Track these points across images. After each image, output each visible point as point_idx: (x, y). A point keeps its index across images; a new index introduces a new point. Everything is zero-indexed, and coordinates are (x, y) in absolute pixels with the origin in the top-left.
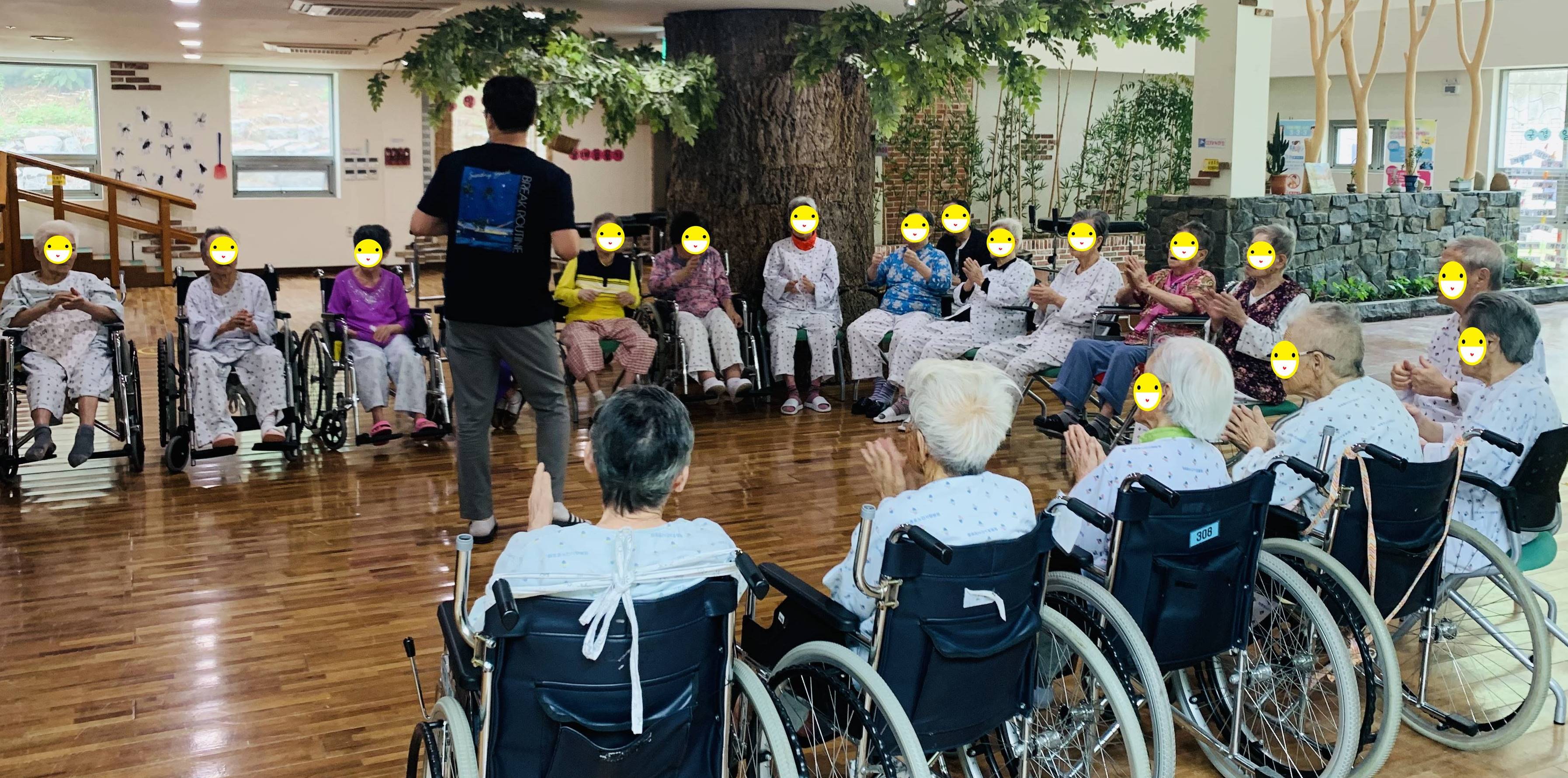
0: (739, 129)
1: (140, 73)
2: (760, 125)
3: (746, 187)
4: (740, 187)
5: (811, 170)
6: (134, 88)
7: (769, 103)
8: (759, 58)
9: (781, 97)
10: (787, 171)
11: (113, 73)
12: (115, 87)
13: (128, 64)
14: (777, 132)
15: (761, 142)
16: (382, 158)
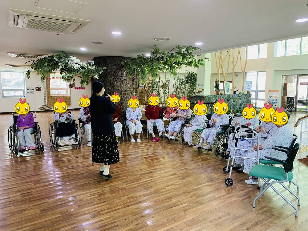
2: (115, 81)
7: (117, 76)
16: (35, 89)
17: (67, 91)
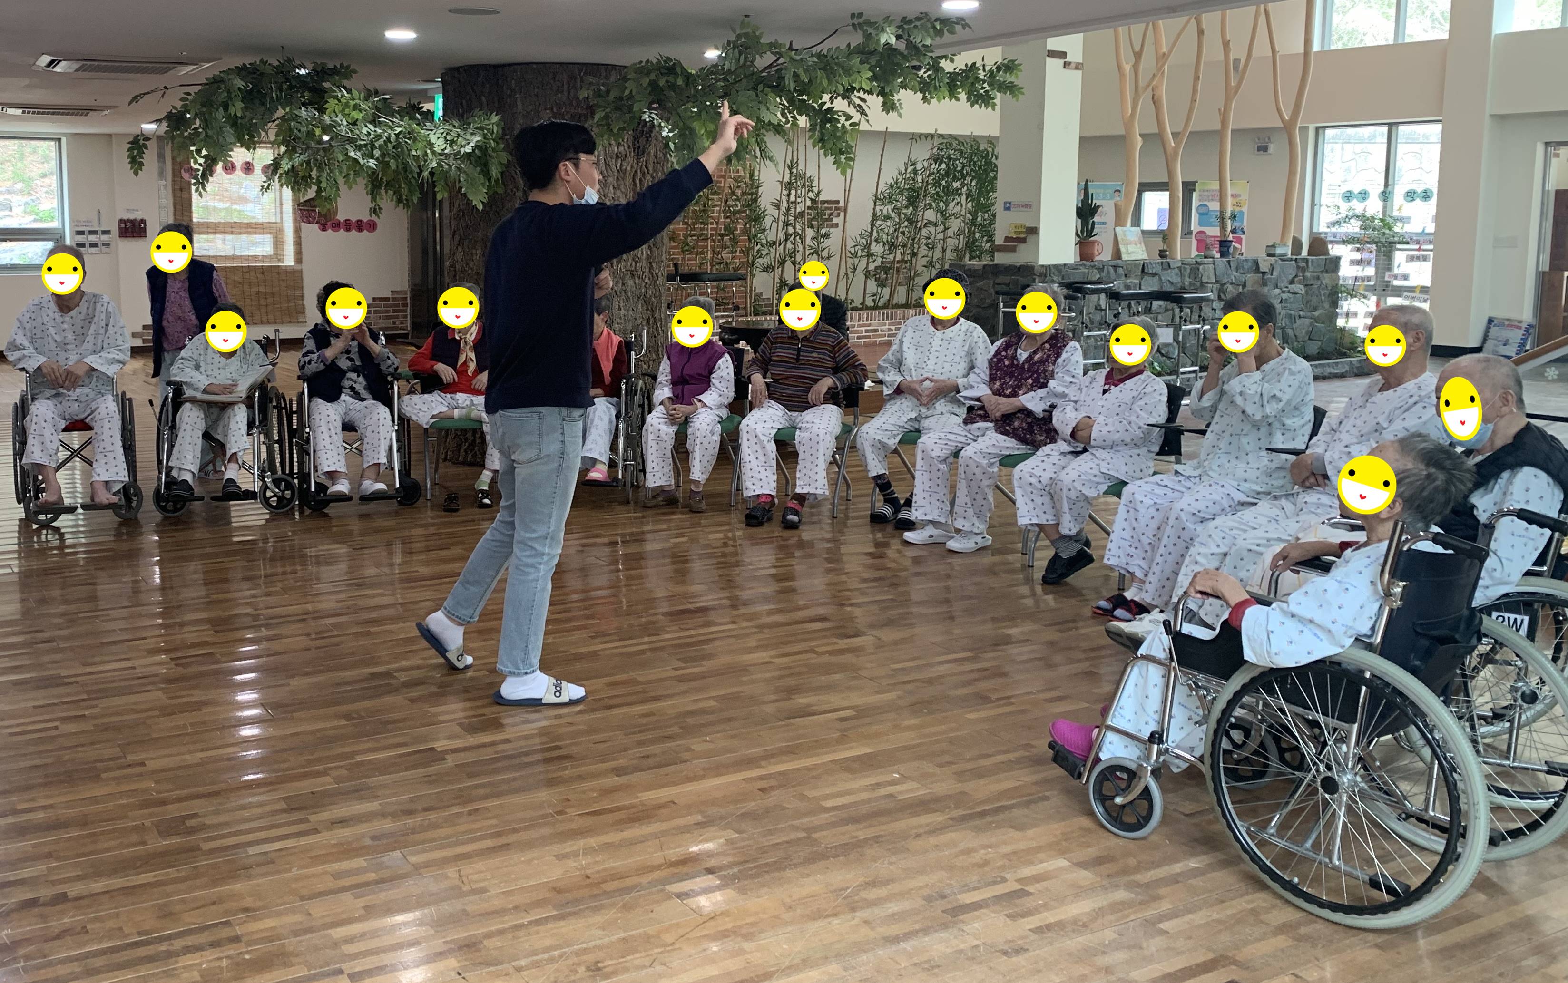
16: (115, 229)
17: (278, 243)
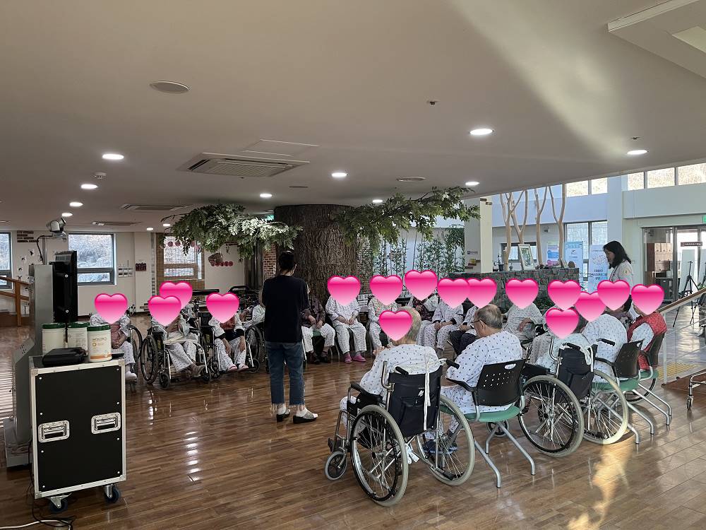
0: (307, 251)
1: (29, 235)
2: (315, 249)
3: (310, 273)
4: (307, 274)
5: (335, 266)
6: (27, 241)
7: (319, 240)
8: (314, 223)
9: (323, 238)
10: (326, 267)
11: (18, 235)
12: (18, 241)
13: (25, 232)
14: (322, 252)
15: (316, 256)
16: (134, 267)
